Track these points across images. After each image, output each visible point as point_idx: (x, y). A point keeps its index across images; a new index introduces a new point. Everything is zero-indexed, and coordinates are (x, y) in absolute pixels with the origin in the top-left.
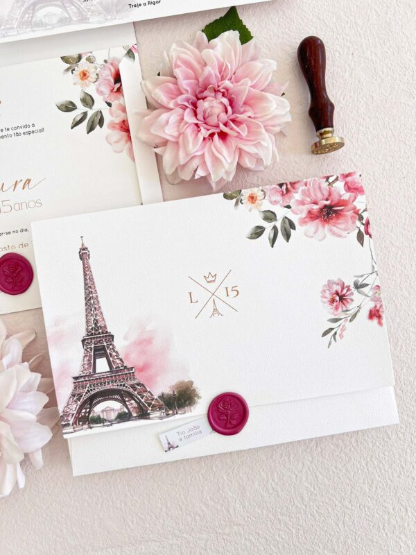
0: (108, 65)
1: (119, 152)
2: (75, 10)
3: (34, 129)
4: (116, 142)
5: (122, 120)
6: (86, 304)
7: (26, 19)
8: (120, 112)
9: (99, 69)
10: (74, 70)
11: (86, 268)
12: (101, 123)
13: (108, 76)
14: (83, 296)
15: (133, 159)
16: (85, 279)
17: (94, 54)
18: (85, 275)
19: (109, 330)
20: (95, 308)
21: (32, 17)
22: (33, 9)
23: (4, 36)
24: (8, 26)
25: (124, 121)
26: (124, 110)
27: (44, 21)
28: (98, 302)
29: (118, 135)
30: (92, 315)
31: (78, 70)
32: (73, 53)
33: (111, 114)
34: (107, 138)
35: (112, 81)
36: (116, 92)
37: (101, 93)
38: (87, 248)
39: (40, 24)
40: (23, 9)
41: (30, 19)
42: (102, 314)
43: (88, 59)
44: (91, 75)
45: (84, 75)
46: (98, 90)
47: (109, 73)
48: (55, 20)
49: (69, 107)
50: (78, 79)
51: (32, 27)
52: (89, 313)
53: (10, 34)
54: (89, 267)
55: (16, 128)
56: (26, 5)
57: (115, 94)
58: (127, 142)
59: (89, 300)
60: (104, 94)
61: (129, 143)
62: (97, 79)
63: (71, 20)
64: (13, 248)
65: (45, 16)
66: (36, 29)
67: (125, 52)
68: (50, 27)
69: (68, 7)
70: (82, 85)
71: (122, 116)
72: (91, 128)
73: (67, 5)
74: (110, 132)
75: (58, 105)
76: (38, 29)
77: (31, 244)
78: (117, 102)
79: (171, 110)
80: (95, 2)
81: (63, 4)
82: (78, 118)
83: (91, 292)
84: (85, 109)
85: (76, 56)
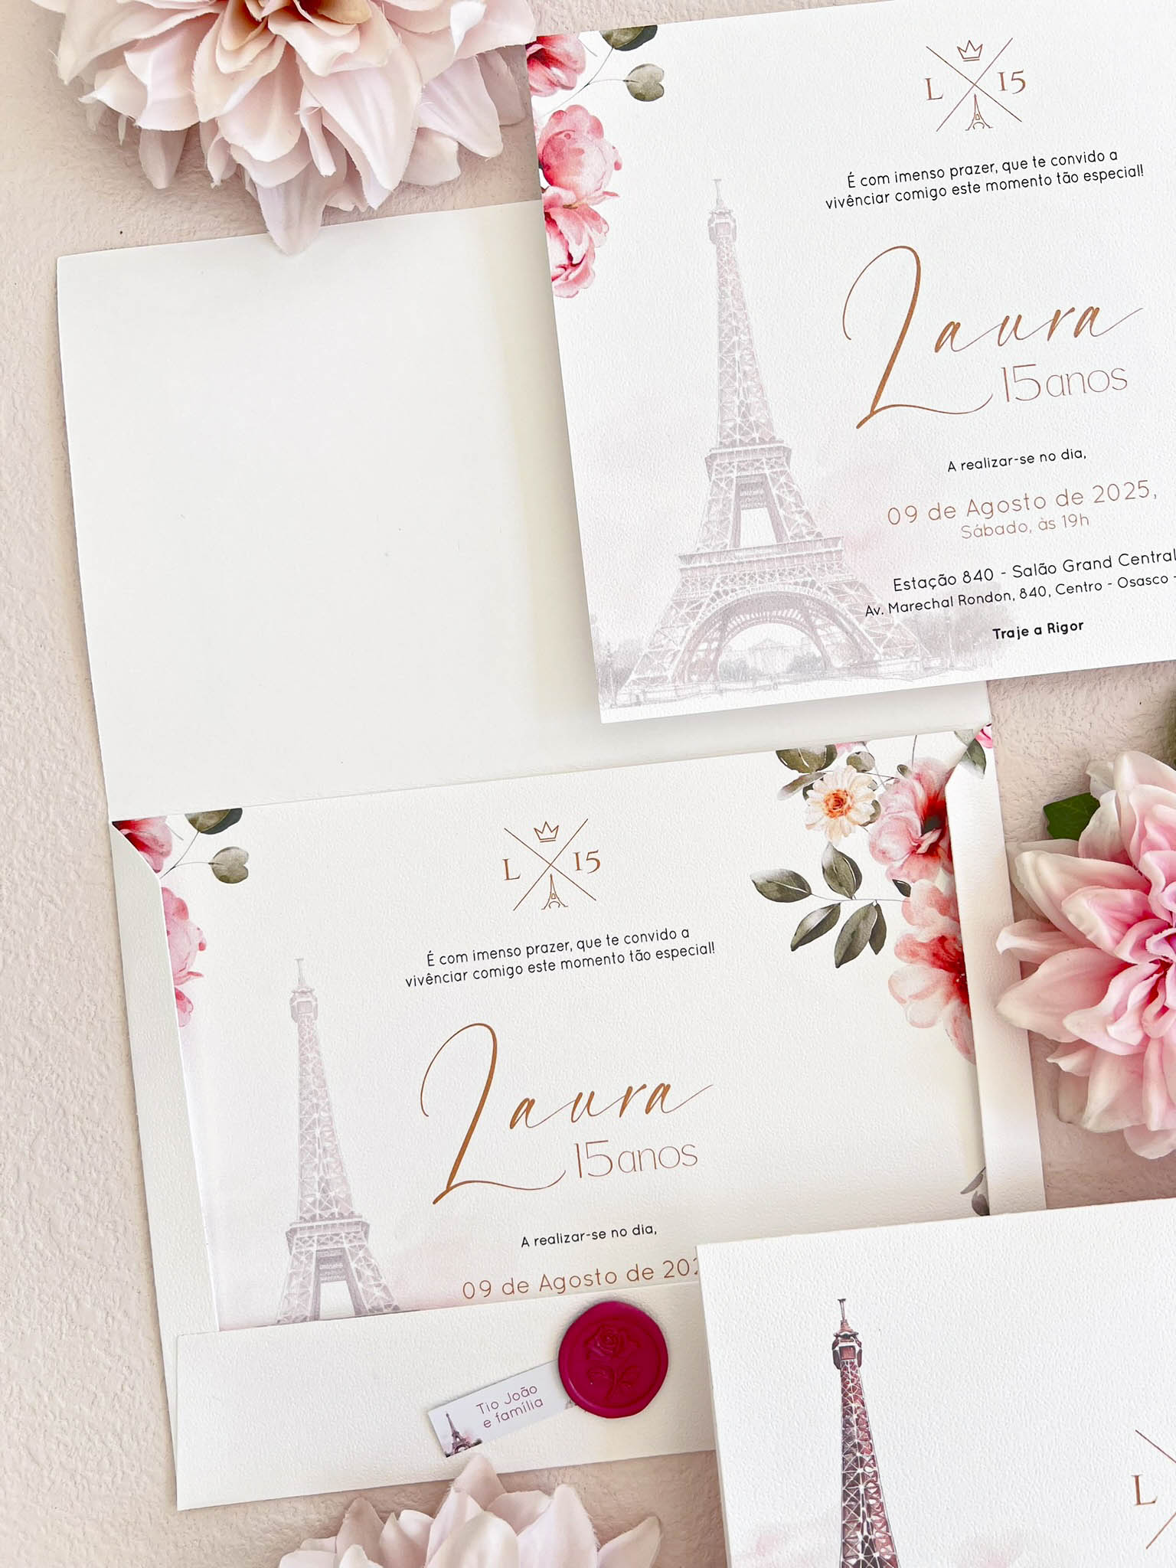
0: (909, 780)
1: (922, 1026)
2: (841, 638)
3: (686, 944)
4: (917, 996)
5: (936, 935)
6: (845, 1495)
7: (701, 654)
8: (933, 913)
9: (881, 790)
10: (810, 787)
11: (851, 1393)
12: (877, 939)
13: (907, 808)
14: (838, 1472)
15: (968, 1050)
16: (846, 1424)
17: (872, 747)
18: (847, 1411)
20: (869, 1507)
21: (719, 650)
22: (723, 629)
23: (638, 703)
24: (650, 674)
25: (942, 940)
26: (949, 905)
27: (750, 664)
28: (878, 1492)
29: (930, 977)
30: (860, 1526)
31: (822, 789)
32: (810, 738)
33: (908, 915)
34: (891, 984)
35: (917, 824)
36: (925, 855)
37: (883, 855)
38: (855, 1335)
39: (740, 673)
40: (693, 625)
41: (712, 657)
42: (886, 1523)
43: (854, 761)
44: (859, 805)
45: (838, 803)
46: (873, 846)
47: (910, 803)
48: (781, 663)
49: (787, 889)
50: (820, 814)
51: (716, 679)
52: (853, 1520)
53: (657, 696)
54: (858, 1390)
55: (636, 938)
56: (704, 614)
57: (923, 862)
58: (948, 997)
59: (853, 1484)
60: (891, 859)
61: (955, 1003)
62: (874, 817)
63: (827, 663)
64: (611, 1278)
65: (754, 650)
66: (728, 686)
67: (962, 747)
68: (768, 683)
69: (822, 627)
70: (830, 831)
71: (939, 924)
72: (847, 953)
73: (818, 622)
74: (902, 965)
75: (760, 881)
76: (734, 685)
77: (660, 1270)
78: (927, 882)
79: (1125, 966)
80: (897, 617)
81: (807, 617)
82: (813, 922)
83: (860, 1462)
84: (835, 897)
85: (819, 749)
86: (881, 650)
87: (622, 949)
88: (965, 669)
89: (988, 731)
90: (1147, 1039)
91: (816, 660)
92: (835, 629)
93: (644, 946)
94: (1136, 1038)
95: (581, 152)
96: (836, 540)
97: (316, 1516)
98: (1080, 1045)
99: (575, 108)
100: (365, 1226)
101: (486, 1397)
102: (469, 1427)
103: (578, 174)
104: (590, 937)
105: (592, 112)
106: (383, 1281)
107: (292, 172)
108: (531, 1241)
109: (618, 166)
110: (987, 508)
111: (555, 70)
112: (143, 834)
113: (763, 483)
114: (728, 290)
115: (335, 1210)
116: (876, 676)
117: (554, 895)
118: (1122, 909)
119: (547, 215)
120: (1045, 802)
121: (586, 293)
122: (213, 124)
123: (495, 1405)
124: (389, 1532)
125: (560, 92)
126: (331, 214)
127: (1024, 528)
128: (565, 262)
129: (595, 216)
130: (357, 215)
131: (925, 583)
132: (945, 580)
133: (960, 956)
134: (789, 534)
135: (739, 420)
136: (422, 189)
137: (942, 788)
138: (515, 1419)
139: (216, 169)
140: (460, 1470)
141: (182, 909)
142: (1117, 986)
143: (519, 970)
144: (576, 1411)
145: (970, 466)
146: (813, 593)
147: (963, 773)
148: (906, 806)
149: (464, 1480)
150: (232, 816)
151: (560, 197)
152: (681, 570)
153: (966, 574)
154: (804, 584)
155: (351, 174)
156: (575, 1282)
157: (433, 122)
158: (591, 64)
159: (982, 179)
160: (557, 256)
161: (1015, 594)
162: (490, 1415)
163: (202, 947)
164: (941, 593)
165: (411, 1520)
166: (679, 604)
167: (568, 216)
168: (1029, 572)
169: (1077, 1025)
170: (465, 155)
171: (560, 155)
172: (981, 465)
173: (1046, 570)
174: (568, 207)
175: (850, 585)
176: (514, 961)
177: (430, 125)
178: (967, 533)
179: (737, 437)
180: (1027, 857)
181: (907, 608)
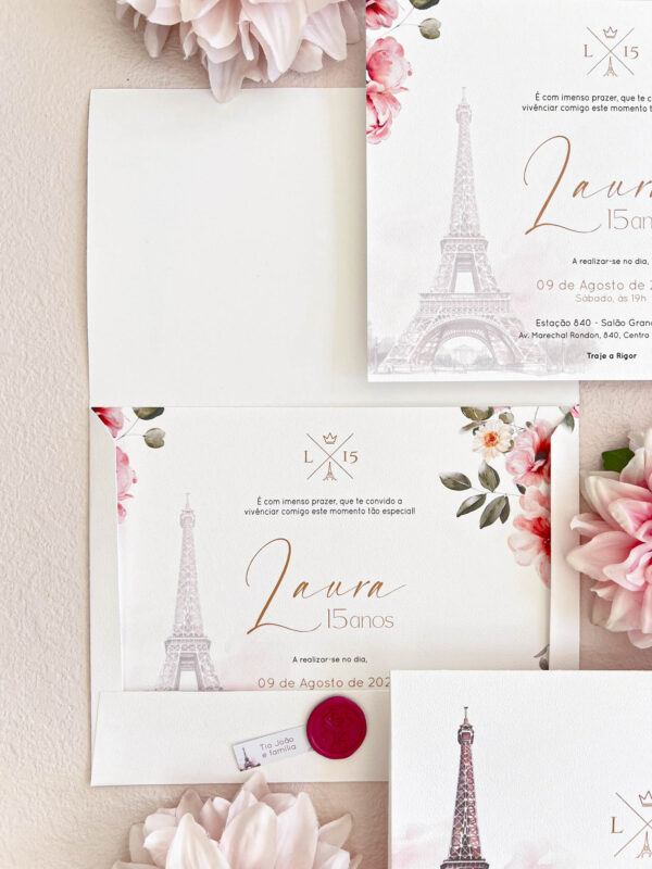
0: (531, 431)
1: (522, 565)
2: (504, 349)
3: (399, 507)
4: (522, 549)
5: (537, 517)
6: (456, 812)
7: (427, 349)
8: (536, 505)
9: (516, 434)
10: (477, 429)
11: (465, 757)
12: (504, 515)
14: (454, 799)
15: (547, 580)
16: (461, 774)
17: (514, 410)
18: (462, 767)
19: (483, 855)
20: (469, 820)
21: (436, 349)
22: (440, 337)
23: (389, 373)
24: (397, 357)
25: (539, 519)
26: (546, 501)
27: (453, 357)
28: (474, 812)
29: (531, 540)
30: (462, 829)
31: (484, 431)
32: (480, 402)
33: (522, 504)
34: (509, 539)
35: (533, 455)
36: (535, 472)
37: (513, 470)
38: (471, 727)
39: (447, 362)
40: (424, 333)
41: (432, 351)
42: (477, 829)
43: (503, 417)
44: (502, 442)
45: (492, 439)
46: (508, 465)
47: (530, 443)
48: (470, 359)
49: (458, 483)
50: (481, 444)
51: (434, 364)
52: (459, 826)
53: (399, 370)
54: (469, 756)
55: (373, 501)
56: (431, 327)
57: (534, 476)
58: (539, 551)
59: (461, 806)
60: (517, 473)
61: (542, 554)
62: (510, 449)
63: (495, 362)
64: (340, 684)
65: (456, 350)
66: (440, 369)
67: (562, 416)
68: (461, 369)
69: (495, 342)
70: (486, 454)
71: (539, 511)
72: (487, 521)
73: (493, 339)
74: (516, 531)
75: (444, 478)
76: (443, 368)
77: (367, 682)
78: (535, 487)
79: (639, 543)
80: (536, 341)
81: (487, 335)
82: (471, 503)
83: (466, 795)
84: (483, 490)
85: (484, 409)
86: (525, 357)
87: (364, 506)
88: (569, 373)
89: (578, 408)
90: (647, 583)
91: (489, 359)
92: (501, 343)
93: (377, 506)
94: (641, 583)
95: (391, 63)
96: (507, 294)
97: (166, 796)
98: (610, 583)
99: (390, 38)
100: (209, 642)
101: (266, 741)
102: (254, 756)
103: (388, 75)
104: (347, 498)
105: (399, 42)
106: (216, 674)
107: (229, 56)
108: (298, 659)
109: (410, 73)
110: (591, 286)
111: (381, 16)
112: (109, 416)
113: (471, 258)
114: (463, 150)
115: (193, 632)
116: (521, 372)
117: (330, 474)
118: (640, 512)
119: (368, 97)
120: (603, 450)
121: (384, 142)
122: (189, 24)
123: (270, 746)
124: (206, 808)
125: (383, 28)
126: (247, 82)
127: (610, 299)
128: (375, 124)
129: (394, 100)
130: (261, 85)
131: (553, 324)
132: (564, 323)
133: (549, 529)
134: (483, 288)
135: (461, 222)
136: (299, 74)
137: (549, 437)
138: (279, 755)
139: (187, 50)
140: (248, 778)
141: (125, 460)
142: (634, 553)
143: (307, 512)
144: (314, 754)
145: (585, 262)
146: (492, 322)
147: (562, 430)
148: (528, 445)
149: (250, 784)
150: (158, 411)
151: (376, 87)
152: (422, 302)
153: (576, 321)
154: (488, 317)
155: (262, 60)
156: (320, 684)
157: (310, 37)
158: (401, 15)
159: (609, 104)
160: (371, 121)
161: (601, 335)
162: (267, 751)
163: (135, 481)
164: (562, 330)
165: (220, 803)
166: (418, 320)
167: (379, 99)
168: (610, 324)
169: (611, 572)
170: (326, 57)
171: (378, 63)
172: (591, 262)
173: (620, 323)
174: (380, 93)
175: (513, 320)
176: (304, 507)
177: (309, 39)
178: (579, 298)
179: (460, 231)
180: (592, 479)
181: (542, 336)
